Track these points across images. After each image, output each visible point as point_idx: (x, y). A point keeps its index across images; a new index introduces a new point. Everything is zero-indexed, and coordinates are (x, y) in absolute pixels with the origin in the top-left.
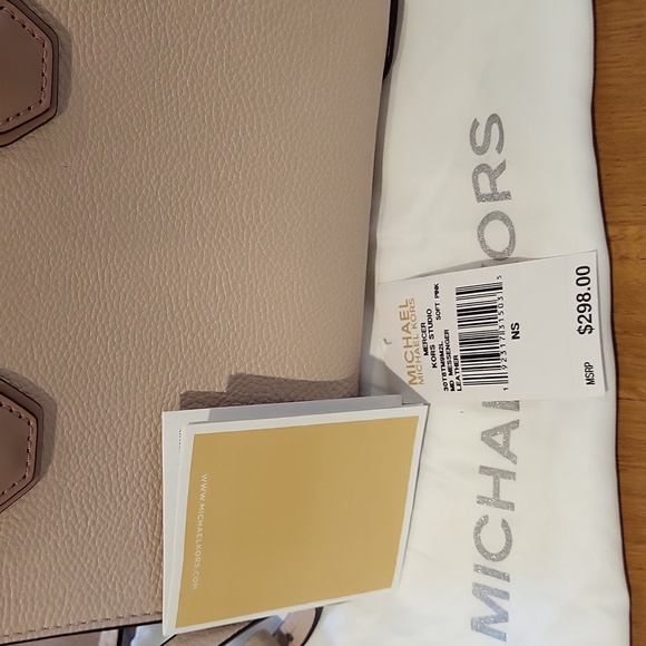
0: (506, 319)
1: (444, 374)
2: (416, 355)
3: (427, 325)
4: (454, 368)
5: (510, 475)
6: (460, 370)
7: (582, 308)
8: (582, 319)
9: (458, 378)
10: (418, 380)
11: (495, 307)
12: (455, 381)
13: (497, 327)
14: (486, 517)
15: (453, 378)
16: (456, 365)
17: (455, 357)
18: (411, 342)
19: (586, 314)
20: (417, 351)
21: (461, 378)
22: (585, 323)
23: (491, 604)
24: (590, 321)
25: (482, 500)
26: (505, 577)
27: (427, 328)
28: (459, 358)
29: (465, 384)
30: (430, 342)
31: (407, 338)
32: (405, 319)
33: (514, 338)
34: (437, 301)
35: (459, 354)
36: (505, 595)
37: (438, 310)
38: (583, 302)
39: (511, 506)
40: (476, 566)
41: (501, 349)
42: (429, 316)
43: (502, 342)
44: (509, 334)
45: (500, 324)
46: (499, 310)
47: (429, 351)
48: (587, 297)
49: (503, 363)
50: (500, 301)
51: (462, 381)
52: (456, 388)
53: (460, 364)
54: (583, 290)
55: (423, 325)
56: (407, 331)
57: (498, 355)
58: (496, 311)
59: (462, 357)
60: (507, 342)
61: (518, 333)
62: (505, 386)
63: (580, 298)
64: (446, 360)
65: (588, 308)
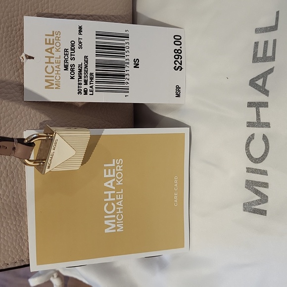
0: (131, 56)
1: (80, 84)
2: (55, 69)
3: (70, 51)
4: (89, 80)
5: (265, 105)
6: (94, 82)
7: (177, 57)
8: (176, 62)
9: (91, 87)
10: (55, 86)
11: (124, 47)
12: (89, 89)
13: (124, 60)
14: (253, 135)
15: (88, 87)
16: (92, 79)
17: (91, 74)
18: (52, 60)
19: (179, 60)
20: (58, 67)
21: (94, 87)
22: (178, 65)
23: (257, 192)
24: (181, 64)
25: (250, 124)
26: (264, 173)
27: (70, 53)
28: (94, 74)
29: (96, 91)
30: (70, 62)
31: (50, 57)
32: (50, 44)
33: (135, 67)
34: (80, 36)
35: (94, 72)
36: (265, 185)
37: (80, 43)
38: (177, 54)
39: (267, 125)
40: (248, 168)
41: (126, 73)
42: (73, 45)
43: (126, 69)
44: (132, 64)
45: (126, 58)
46: (126, 50)
47: (69, 68)
48: (179, 51)
49: (127, 81)
50: (127, 45)
51: (94, 89)
52: (89, 93)
53: (95, 78)
54: (178, 47)
55: (66, 50)
56: (51, 53)
57: (124, 76)
58: (124, 50)
59: (96, 74)
60: (130, 69)
61: (138, 64)
62: (127, 94)
63: (176, 51)
64: (83, 75)
65: (180, 57)
